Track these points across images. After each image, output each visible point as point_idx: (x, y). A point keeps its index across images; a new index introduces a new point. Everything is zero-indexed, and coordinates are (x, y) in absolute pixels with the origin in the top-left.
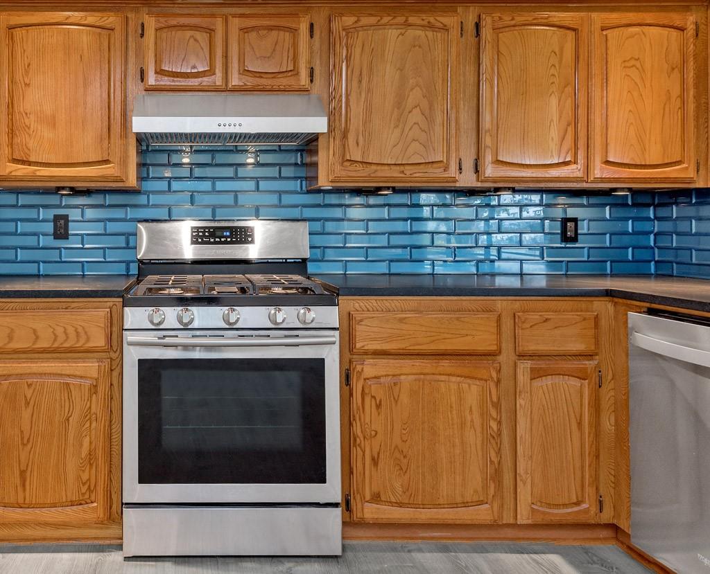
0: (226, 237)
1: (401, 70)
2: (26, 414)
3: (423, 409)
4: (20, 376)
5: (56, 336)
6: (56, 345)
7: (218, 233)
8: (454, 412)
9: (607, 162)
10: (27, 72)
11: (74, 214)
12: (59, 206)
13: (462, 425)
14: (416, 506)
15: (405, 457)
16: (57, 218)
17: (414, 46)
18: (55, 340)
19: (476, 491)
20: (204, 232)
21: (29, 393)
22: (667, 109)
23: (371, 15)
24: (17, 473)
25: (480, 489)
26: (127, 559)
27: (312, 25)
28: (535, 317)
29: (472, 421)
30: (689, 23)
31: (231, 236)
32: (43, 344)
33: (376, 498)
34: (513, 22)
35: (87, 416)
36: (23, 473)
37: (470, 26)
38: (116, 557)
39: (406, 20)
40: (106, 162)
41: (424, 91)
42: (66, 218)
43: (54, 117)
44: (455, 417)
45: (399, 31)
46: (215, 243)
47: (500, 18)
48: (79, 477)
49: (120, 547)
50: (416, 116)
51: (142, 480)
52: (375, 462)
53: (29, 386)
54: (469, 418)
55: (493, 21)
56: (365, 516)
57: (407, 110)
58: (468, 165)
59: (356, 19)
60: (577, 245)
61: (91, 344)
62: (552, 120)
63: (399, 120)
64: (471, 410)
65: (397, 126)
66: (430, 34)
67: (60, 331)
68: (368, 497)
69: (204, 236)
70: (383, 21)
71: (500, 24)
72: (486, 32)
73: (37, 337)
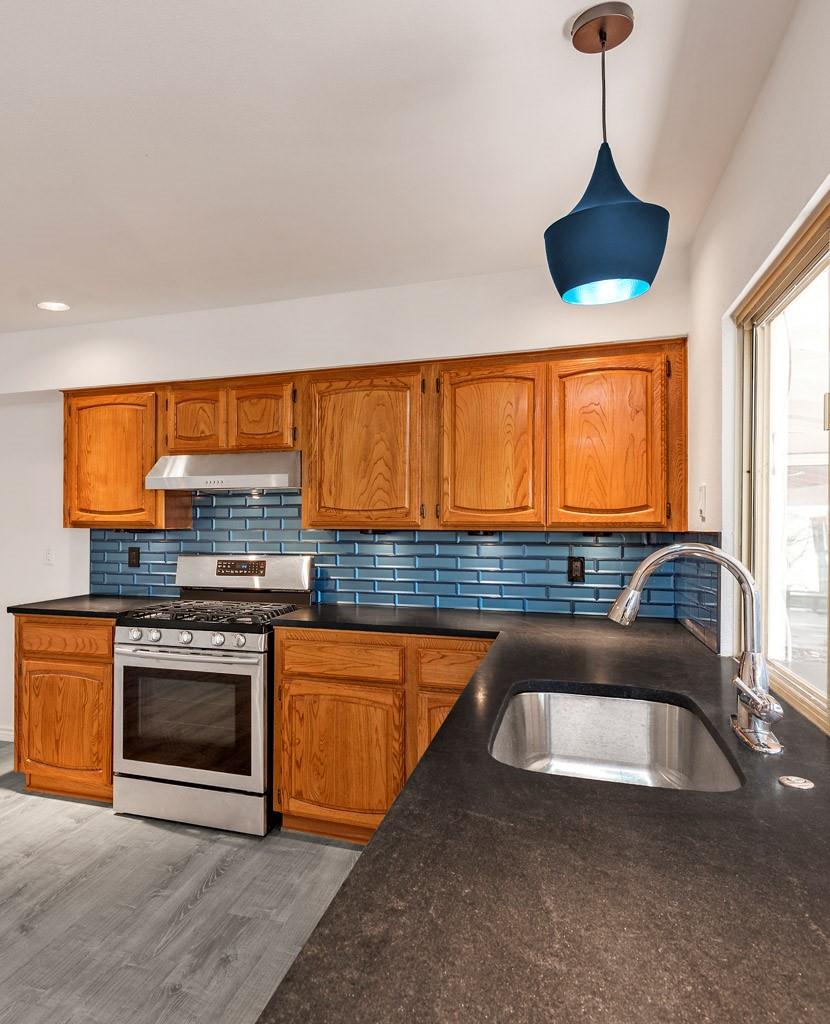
0: (244, 569)
1: (367, 427)
2: (59, 700)
3: (337, 724)
4: (56, 672)
5: (77, 645)
6: (78, 651)
7: (238, 566)
8: (363, 730)
9: (566, 507)
10: (89, 443)
11: (143, 547)
12: (133, 541)
13: (369, 743)
14: (332, 807)
15: (322, 764)
16: (131, 550)
17: (378, 405)
18: (77, 647)
19: (380, 801)
20: (227, 565)
21: (61, 685)
22: (630, 455)
23: (342, 380)
24: (54, 741)
25: (384, 800)
26: (117, 814)
27: (294, 392)
28: (433, 653)
29: (377, 740)
30: (656, 364)
31: (247, 569)
32: (70, 649)
33: (299, 796)
34: (469, 377)
35: (96, 706)
36: (57, 741)
37: (431, 384)
38: (111, 812)
39: (371, 383)
40: (142, 510)
41: (388, 443)
42: (137, 550)
43: (106, 477)
44: (363, 735)
45: (365, 392)
46: (235, 574)
47: (457, 374)
48: (91, 750)
49: (110, 805)
50: (381, 467)
51: (126, 756)
52: (298, 765)
53: (61, 679)
54: (374, 736)
55: (451, 378)
56: (291, 809)
57: (372, 462)
58: (430, 511)
59: (328, 384)
60: (585, 585)
61: (99, 652)
62: (508, 468)
63: (365, 471)
64: (376, 729)
65: (364, 477)
66: (392, 393)
67: (80, 641)
68: (293, 794)
69: (227, 568)
70: (352, 384)
71: (457, 380)
72: (446, 389)
73: (66, 644)
